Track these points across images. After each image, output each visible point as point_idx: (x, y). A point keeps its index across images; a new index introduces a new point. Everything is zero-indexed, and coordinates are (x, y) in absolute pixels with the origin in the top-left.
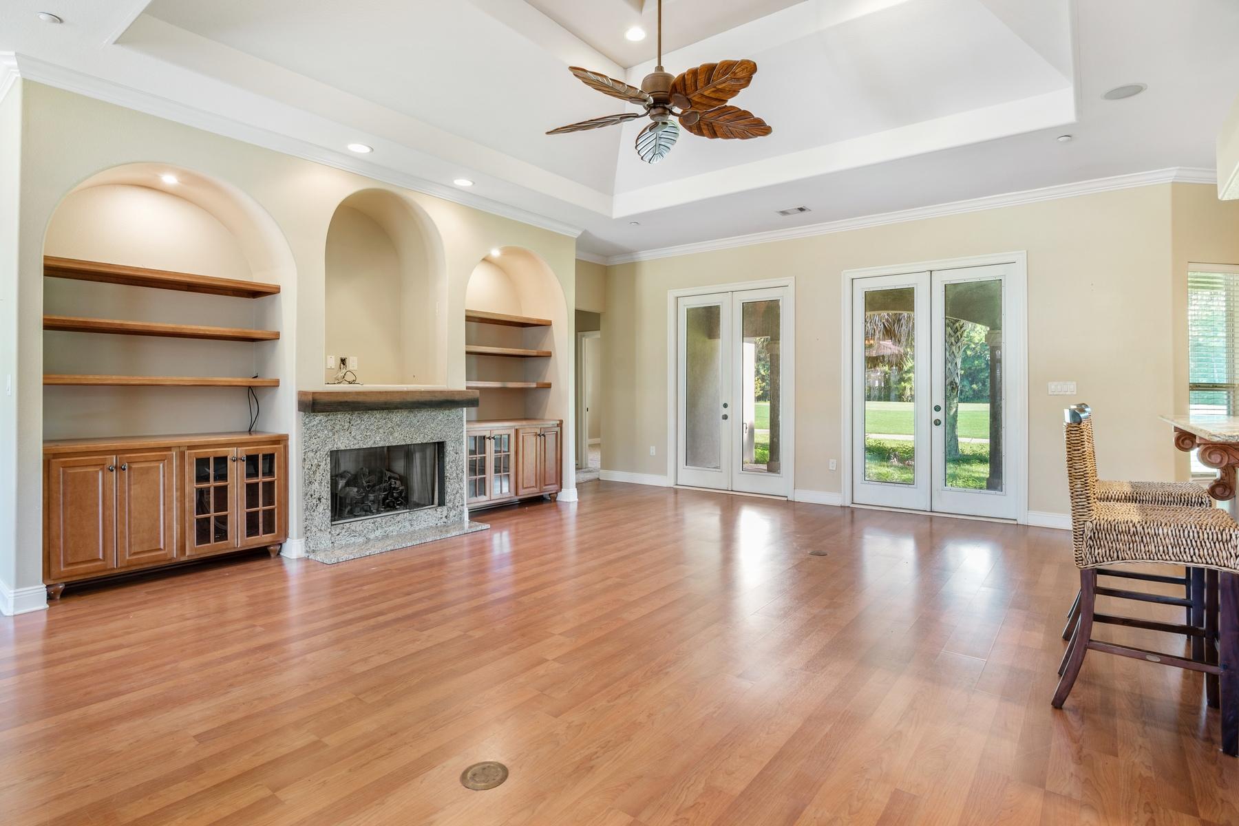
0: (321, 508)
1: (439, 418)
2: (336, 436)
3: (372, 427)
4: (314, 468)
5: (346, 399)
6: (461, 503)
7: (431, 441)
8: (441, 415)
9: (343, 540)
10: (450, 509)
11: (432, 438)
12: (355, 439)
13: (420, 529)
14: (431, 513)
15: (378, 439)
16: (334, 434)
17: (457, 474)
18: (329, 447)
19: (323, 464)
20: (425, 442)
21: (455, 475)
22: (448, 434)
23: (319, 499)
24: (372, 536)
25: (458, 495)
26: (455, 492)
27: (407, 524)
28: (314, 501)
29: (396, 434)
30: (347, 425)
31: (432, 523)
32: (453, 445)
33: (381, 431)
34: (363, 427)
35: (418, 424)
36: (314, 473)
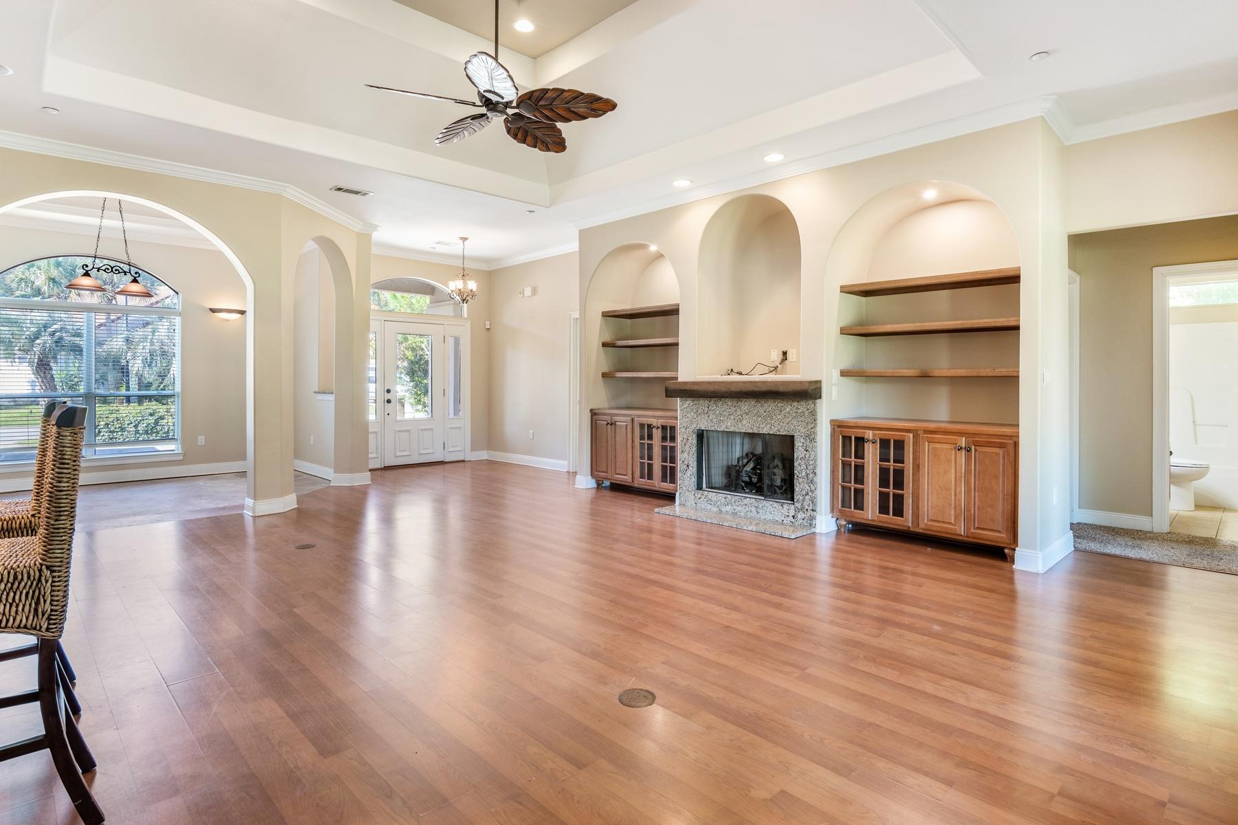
0: (689, 473)
1: (788, 410)
2: (699, 418)
3: (725, 413)
4: (685, 441)
5: (685, 388)
6: (811, 508)
7: (778, 433)
8: (789, 408)
9: (703, 504)
10: (797, 510)
11: (779, 431)
12: (712, 422)
13: (765, 519)
14: (777, 507)
15: (729, 424)
16: (697, 416)
17: (807, 475)
18: (695, 427)
19: (690, 439)
20: (771, 433)
21: (804, 474)
22: (797, 428)
23: (688, 466)
24: (724, 509)
25: (808, 497)
26: (804, 493)
27: (753, 509)
28: (685, 466)
29: (744, 422)
30: (706, 409)
31: (779, 518)
32: (802, 440)
33: (732, 417)
34: (717, 412)
35: (765, 414)
36: (685, 444)
